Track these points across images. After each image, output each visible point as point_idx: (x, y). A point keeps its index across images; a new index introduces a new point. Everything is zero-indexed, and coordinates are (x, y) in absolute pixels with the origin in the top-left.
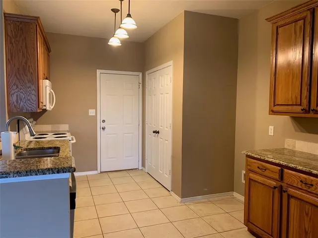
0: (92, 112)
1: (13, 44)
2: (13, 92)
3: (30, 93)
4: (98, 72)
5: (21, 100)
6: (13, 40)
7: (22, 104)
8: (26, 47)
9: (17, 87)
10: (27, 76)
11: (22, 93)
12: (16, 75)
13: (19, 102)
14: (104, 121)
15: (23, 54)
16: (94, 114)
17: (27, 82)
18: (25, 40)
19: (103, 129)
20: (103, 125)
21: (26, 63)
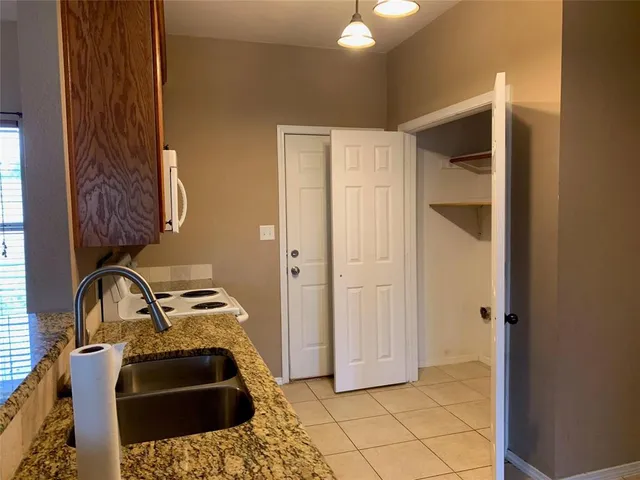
0: (266, 233)
1: (85, 40)
2: (88, 185)
3: (137, 189)
4: (281, 129)
5: (112, 209)
6: (85, 27)
7: (114, 220)
8: (123, 49)
9: (101, 171)
10: (126, 135)
11: (115, 187)
12: (95, 133)
13: (107, 215)
14: (295, 254)
15: (116, 69)
16: (272, 237)
17: (128, 153)
18: (121, 25)
19: (295, 272)
20: (294, 263)
21: (124, 97)
